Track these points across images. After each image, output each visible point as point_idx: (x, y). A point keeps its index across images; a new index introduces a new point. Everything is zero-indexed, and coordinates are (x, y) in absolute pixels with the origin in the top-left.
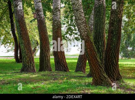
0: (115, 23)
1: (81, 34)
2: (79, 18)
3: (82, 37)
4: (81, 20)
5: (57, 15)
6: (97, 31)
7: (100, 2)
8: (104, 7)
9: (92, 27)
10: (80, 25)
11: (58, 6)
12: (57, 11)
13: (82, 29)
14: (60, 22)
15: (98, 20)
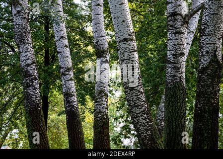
0: (206, 115)
1: (140, 134)
2: (135, 104)
3: (141, 142)
4: (140, 107)
5: (102, 104)
6: (172, 130)
7: (176, 79)
8: (184, 87)
9: (163, 123)
10: (137, 117)
11: (105, 87)
12: (102, 96)
13: (141, 125)
14: (107, 115)
15: (172, 110)
